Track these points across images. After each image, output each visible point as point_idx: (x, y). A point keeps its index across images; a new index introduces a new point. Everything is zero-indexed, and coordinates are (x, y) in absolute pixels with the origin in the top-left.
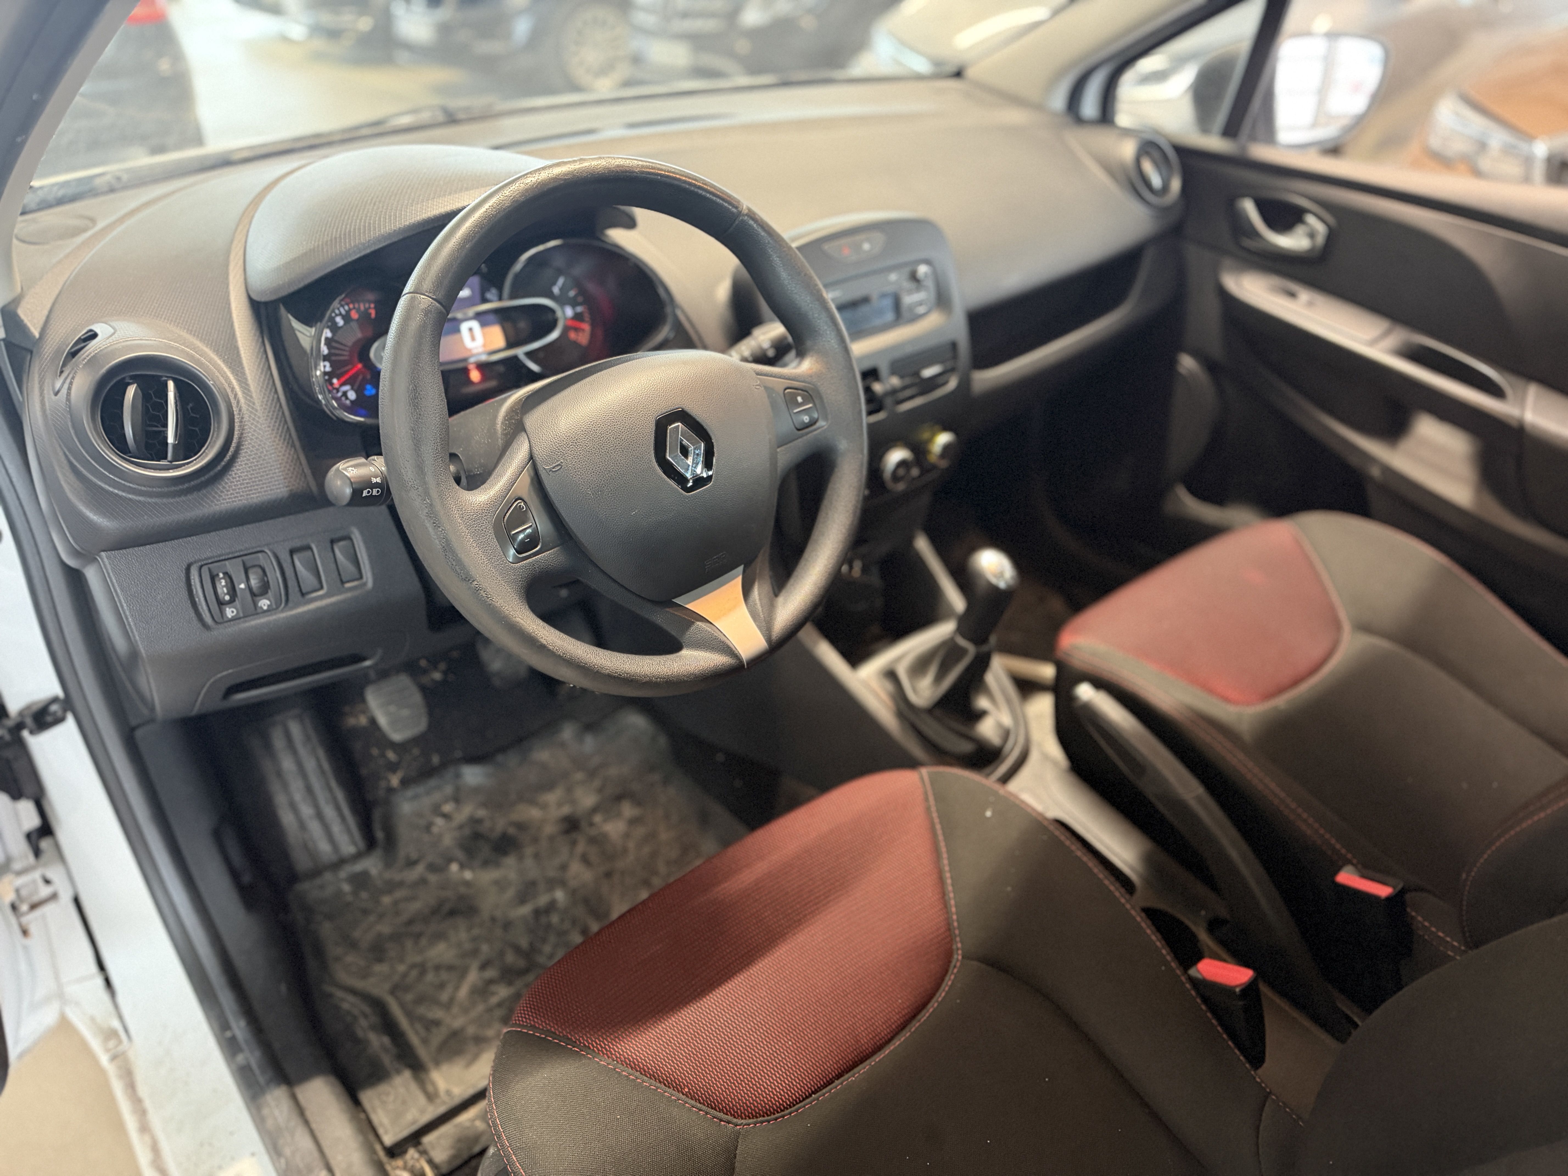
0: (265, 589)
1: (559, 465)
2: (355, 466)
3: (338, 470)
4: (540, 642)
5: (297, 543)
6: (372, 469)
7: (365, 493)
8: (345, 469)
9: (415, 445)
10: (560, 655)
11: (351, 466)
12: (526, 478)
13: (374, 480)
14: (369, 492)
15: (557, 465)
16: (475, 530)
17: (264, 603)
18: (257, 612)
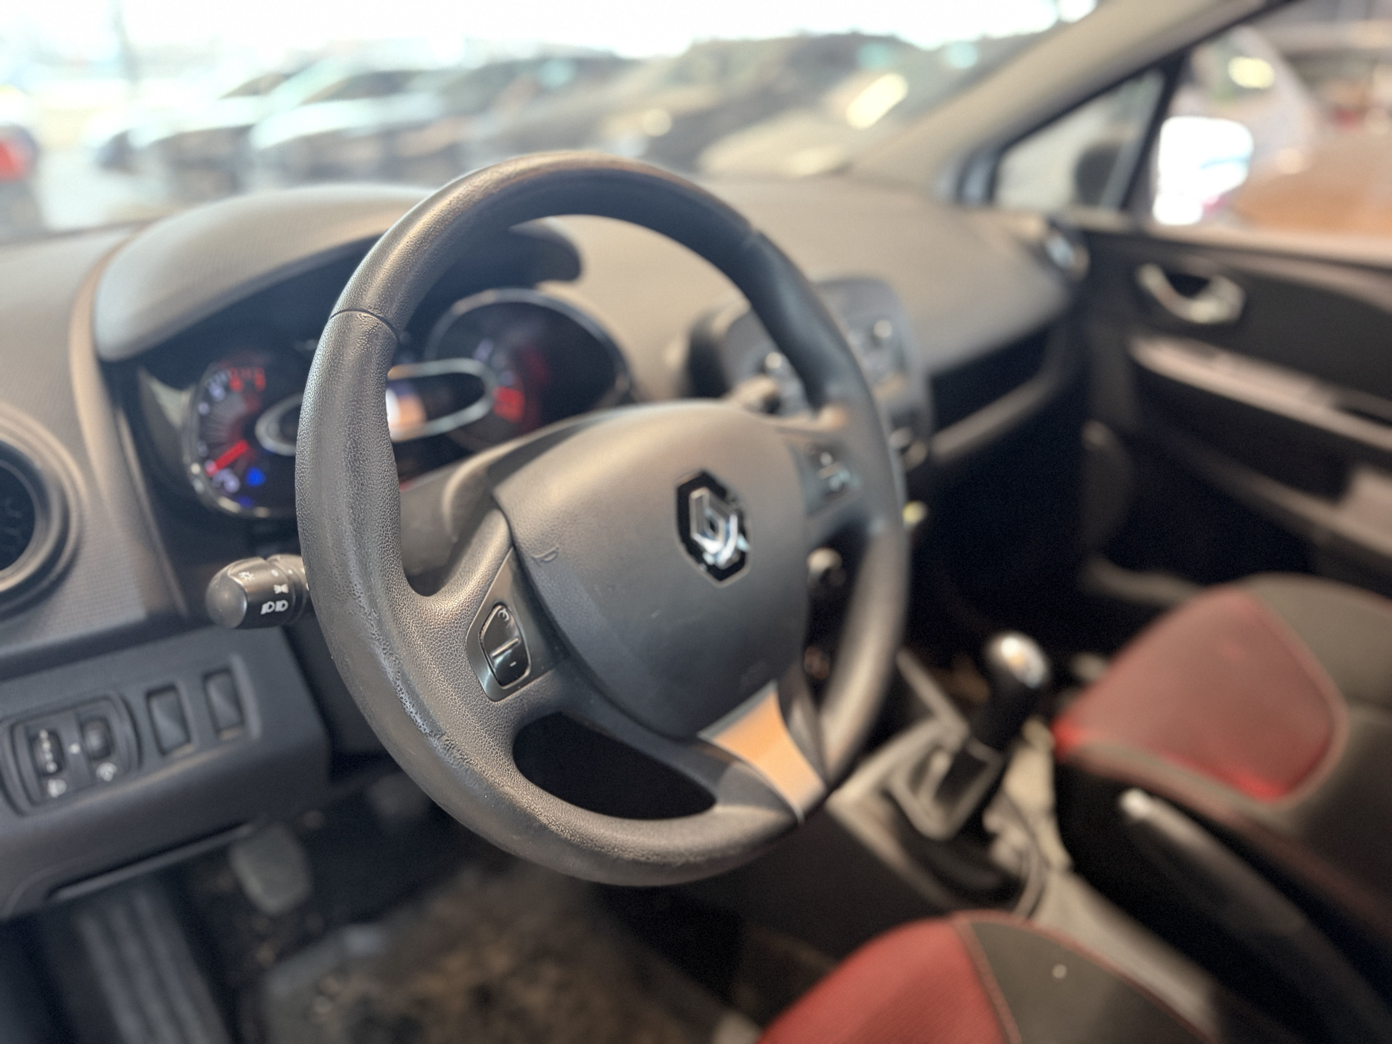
0: (106, 752)
1: (554, 552)
2: (250, 570)
3: (225, 576)
4: (539, 821)
5: (156, 682)
6: (275, 573)
7: (265, 609)
8: (236, 575)
9: (355, 531)
10: (566, 838)
11: (245, 570)
12: (506, 574)
13: (279, 589)
14: (270, 606)
15: (550, 554)
16: (442, 654)
17: (107, 770)
18: (95, 783)
